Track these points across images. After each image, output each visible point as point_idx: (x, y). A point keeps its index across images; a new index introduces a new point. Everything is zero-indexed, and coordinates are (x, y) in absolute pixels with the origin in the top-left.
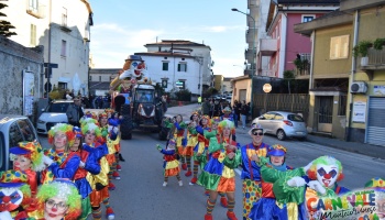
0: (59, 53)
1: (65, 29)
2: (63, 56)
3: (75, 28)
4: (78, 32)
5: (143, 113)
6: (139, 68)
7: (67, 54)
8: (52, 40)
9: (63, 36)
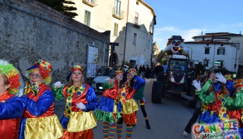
0: (132, 41)
1: (136, 26)
2: (134, 43)
3: (143, 25)
4: (145, 28)
5: (173, 80)
6: (177, 45)
7: (137, 42)
8: (128, 33)
9: (135, 30)
